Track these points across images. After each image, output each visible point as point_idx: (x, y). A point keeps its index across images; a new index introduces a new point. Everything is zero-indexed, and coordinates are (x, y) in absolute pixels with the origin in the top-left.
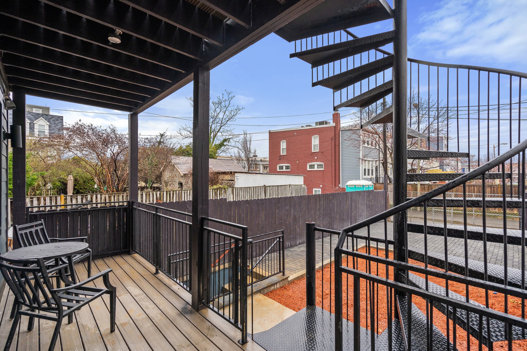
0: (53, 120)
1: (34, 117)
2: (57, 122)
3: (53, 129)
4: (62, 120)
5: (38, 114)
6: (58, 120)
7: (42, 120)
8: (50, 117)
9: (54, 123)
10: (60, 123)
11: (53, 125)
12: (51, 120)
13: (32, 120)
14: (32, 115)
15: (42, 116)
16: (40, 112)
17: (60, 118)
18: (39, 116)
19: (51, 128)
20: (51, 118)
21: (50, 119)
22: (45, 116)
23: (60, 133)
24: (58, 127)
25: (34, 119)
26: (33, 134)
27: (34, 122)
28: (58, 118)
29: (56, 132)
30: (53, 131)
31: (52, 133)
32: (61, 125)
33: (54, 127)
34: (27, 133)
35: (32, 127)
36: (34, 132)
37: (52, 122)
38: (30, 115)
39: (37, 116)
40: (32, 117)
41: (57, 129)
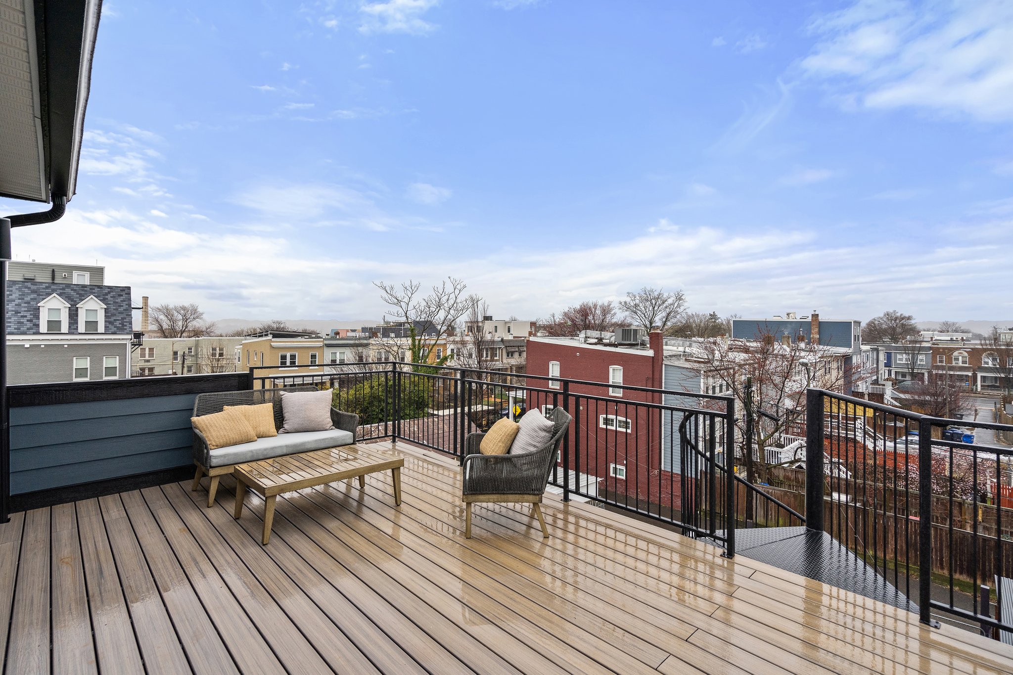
0: (111, 297)
1: (77, 294)
2: (119, 300)
3: (114, 315)
4: (129, 294)
5: (84, 286)
6: (122, 295)
7: (92, 300)
8: (107, 291)
9: (114, 302)
10: (124, 301)
11: (112, 307)
12: (109, 297)
13: (72, 300)
14: (72, 290)
15: (91, 289)
16: (86, 280)
17: (124, 290)
18: (86, 291)
19: (108, 313)
20: (109, 293)
21: (107, 294)
22: (97, 290)
23: (126, 322)
24: (121, 309)
25: (77, 298)
26: (74, 329)
27: (77, 306)
28: (121, 290)
29: (118, 320)
30: (112, 319)
31: (110, 323)
32: (126, 305)
33: (114, 309)
34: (65, 328)
35: (73, 315)
36: (77, 323)
37: (111, 301)
38: (68, 290)
39: (83, 292)
40: (72, 293)
41: (119, 313)
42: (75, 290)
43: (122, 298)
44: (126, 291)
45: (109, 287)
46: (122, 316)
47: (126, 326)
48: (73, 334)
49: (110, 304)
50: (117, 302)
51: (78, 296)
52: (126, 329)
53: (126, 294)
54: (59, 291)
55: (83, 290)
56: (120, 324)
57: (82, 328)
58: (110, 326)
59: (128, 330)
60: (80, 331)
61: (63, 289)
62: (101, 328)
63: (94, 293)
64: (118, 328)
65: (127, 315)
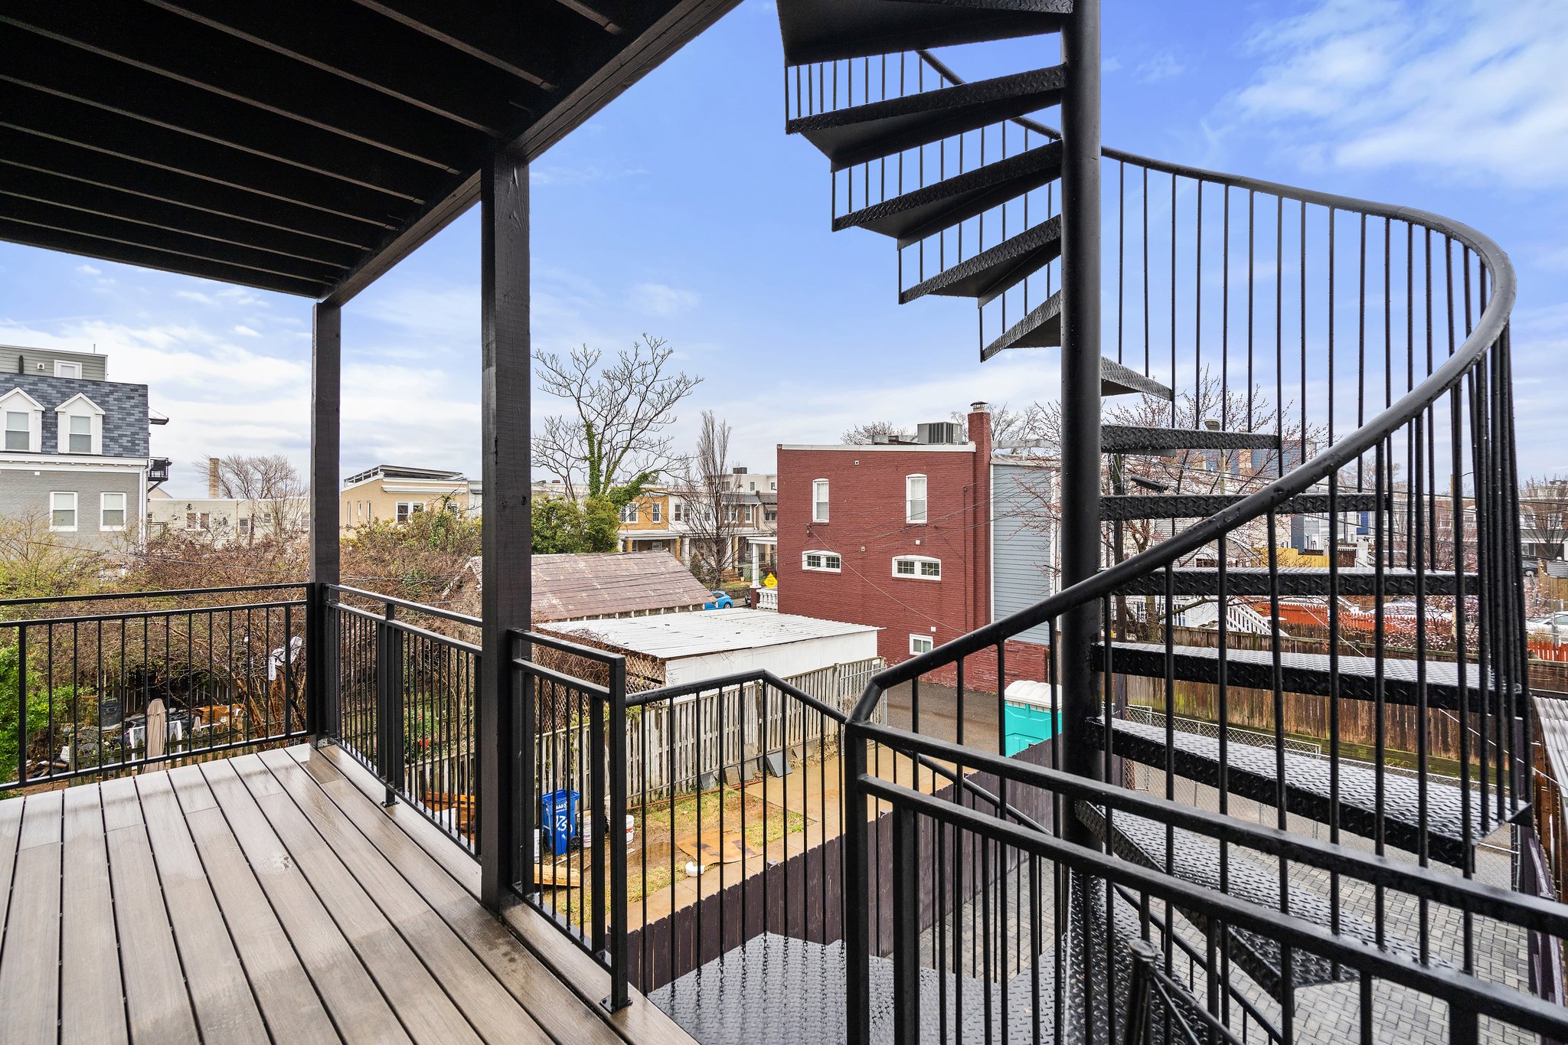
0: (115, 400)
1: (58, 392)
2: (128, 405)
3: (117, 427)
4: (145, 396)
5: (69, 381)
6: (133, 398)
7: (80, 401)
8: (107, 389)
9: (120, 408)
10: (137, 407)
11: (116, 415)
12: (111, 399)
13: (49, 402)
14: (50, 385)
15: (81, 386)
16: (76, 372)
17: (137, 390)
18: (73, 388)
19: (108, 424)
20: (112, 393)
21: (107, 395)
22: (90, 387)
23: (139, 439)
24: (131, 419)
25: (57, 398)
26: (52, 447)
27: (56, 410)
28: (131, 390)
29: (125, 436)
30: (116, 434)
31: (112, 439)
32: (140, 412)
33: (119, 419)
34: (35, 443)
35: (50, 425)
36: (56, 438)
37: (114, 405)
38: (43, 386)
39: (68, 388)
40: (50, 390)
41: (128, 425)
42: (54, 387)
43: (132, 402)
44: (141, 392)
45: (112, 384)
46: (133, 429)
47: (138, 445)
48: (49, 453)
49: (112, 410)
50: (125, 408)
51: (60, 395)
52: (138, 451)
53: (140, 396)
54: (27, 387)
55: (68, 387)
56: (128, 442)
57: (64, 445)
58: (112, 444)
59: (142, 452)
60: (60, 450)
61: (34, 384)
62: (97, 447)
63: (87, 392)
64: (125, 448)
65: (141, 429)
